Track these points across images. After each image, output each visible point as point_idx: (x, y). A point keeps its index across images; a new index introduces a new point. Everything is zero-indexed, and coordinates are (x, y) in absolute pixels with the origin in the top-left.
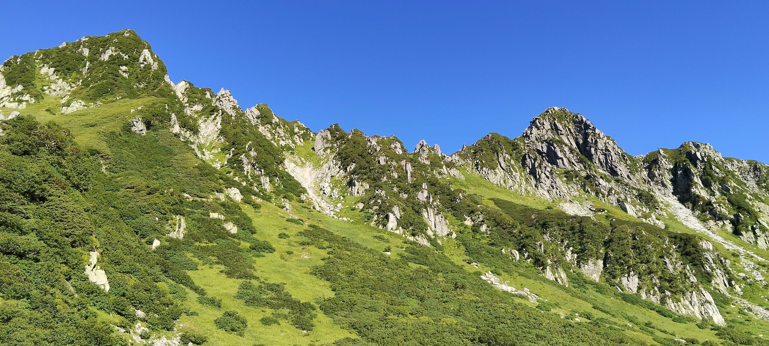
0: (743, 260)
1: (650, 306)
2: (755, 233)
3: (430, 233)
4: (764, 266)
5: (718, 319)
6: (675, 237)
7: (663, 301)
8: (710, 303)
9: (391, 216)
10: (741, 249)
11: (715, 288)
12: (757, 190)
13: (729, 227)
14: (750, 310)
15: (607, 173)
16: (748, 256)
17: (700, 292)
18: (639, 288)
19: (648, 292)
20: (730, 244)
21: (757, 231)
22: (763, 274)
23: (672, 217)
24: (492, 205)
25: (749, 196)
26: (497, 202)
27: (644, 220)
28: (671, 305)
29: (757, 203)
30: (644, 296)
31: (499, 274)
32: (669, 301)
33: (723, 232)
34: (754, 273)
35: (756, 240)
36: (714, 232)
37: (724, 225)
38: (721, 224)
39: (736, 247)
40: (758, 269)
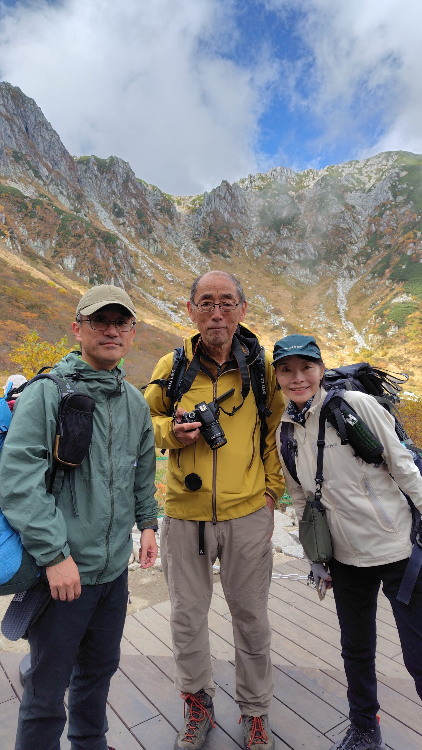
0: (140, 259)
2: (149, 242)
4: (154, 267)
10: (140, 252)
12: (154, 210)
13: (133, 234)
14: (144, 296)
16: (143, 258)
18: (75, 267)
19: (81, 273)
20: (133, 246)
22: (152, 272)
23: (95, 215)
25: (149, 213)
27: (75, 213)
29: (153, 220)
30: (78, 275)
33: (128, 236)
34: (147, 270)
35: (149, 247)
36: (123, 235)
37: (130, 232)
38: (128, 229)
39: (137, 250)
40: (149, 268)
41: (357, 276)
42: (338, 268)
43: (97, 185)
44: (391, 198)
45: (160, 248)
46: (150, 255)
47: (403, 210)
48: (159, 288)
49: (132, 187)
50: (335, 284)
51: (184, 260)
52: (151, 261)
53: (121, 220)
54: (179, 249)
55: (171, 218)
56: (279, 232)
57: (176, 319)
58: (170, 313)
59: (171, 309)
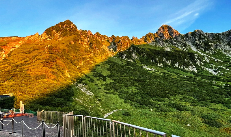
0: (205, 57)
1: (180, 69)
2: (209, 51)
3: (133, 58)
5: (196, 71)
6: (189, 53)
7: (184, 68)
8: (194, 68)
9: (124, 56)
11: (197, 64)
12: (212, 40)
13: (203, 50)
14: (204, 68)
15: (176, 40)
16: (207, 56)
17: (192, 66)
18: (179, 66)
19: (180, 67)
21: (210, 50)
22: (209, 60)
23: (190, 49)
24: (148, 50)
25: (209, 42)
26: (149, 49)
27: (183, 50)
28: (185, 69)
29: (211, 43)
30: (179, 67)
31: (147, 66)
32: (185, 68)
33: (201, 51)
34: (207, 60)
35: (209, 52)
36: (199, 51)
37: (202, 49)
38: (201, 49)
39: (204, 54)
40: (208, 59)
43: (191, 40)
45: (214, 52)
46: (209, 55)
48: (211, 65)
49: (202, 36)
51: (224, 53)
52: (209, 57)
53: (199, 47)
54: (223, 49)
55: (219, 40)
57: (215, 74)
58: (213, 72)
59: (215, 71)
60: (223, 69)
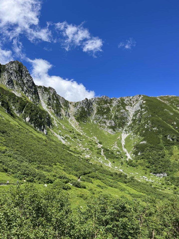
0: (54, 121)
1: (32, 127)
4: (59, 124)
8: (46, 129)
10: (55, 118)
13: (53, 112)
14: (53, 133)
16: (56, 120)
17: (44, 126)
23: (41, 105)
25: (60, 106)
27: (34, 103)
29: (61, 108)
30: (30, 124)
33: (51, 112)
35: (58, 117)
36: (49, 112)
38: (52, 110)
39: (53, 117)
40: (57, 124)
41: (129, 133)
42: (122, 130)
43: (43, 95)
44: (140, 109)
45: (62, 117)
46: (58, 120)
47: (144, 113)
48: (59, 131)
49: (55, 97)
50: (121, 135)
51: (70, 122)
53: (50, 107)
54: (69, 118)
56: (103, 116)
57: (64, 142)
58: (62, 140)
59: (63, 139)
60: (69, 138)
